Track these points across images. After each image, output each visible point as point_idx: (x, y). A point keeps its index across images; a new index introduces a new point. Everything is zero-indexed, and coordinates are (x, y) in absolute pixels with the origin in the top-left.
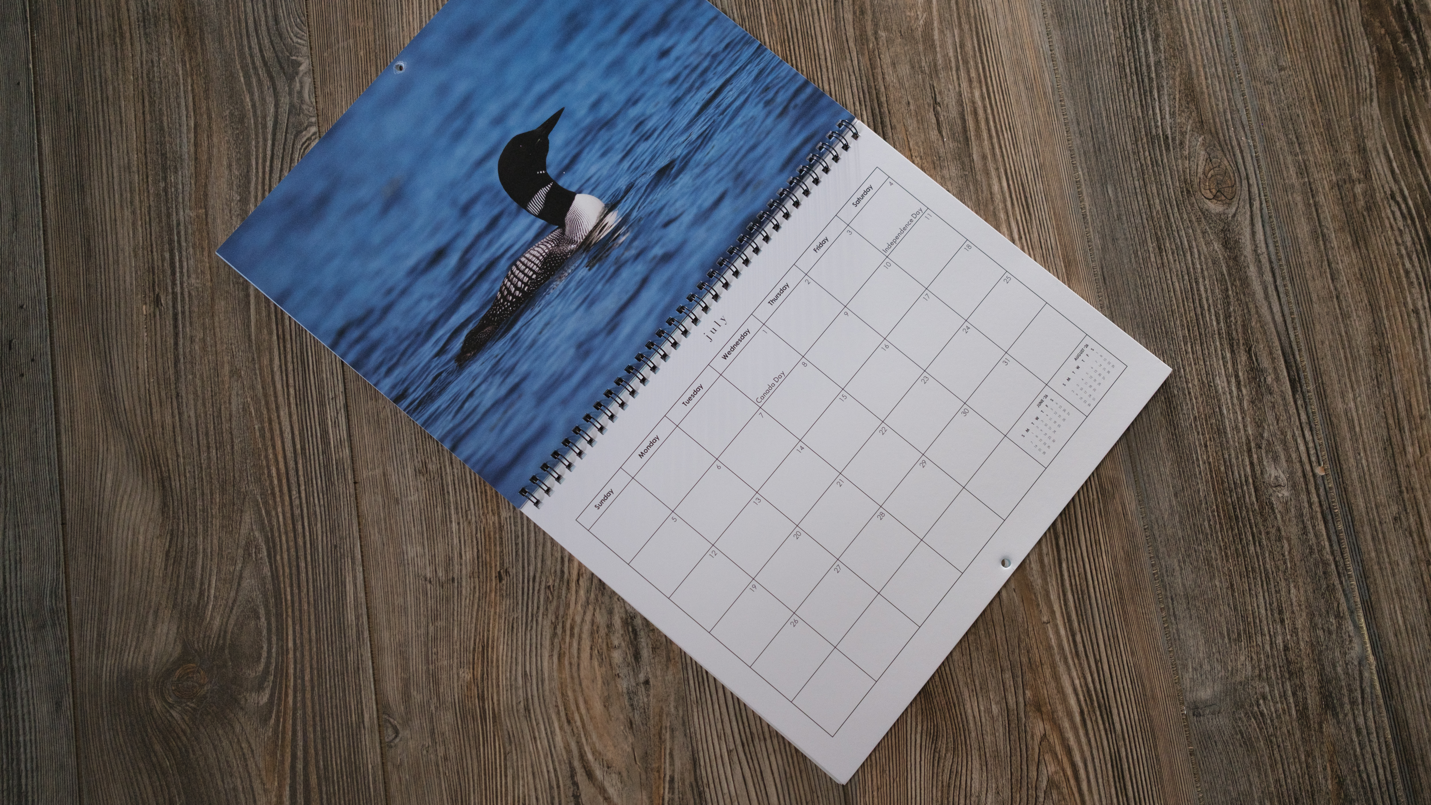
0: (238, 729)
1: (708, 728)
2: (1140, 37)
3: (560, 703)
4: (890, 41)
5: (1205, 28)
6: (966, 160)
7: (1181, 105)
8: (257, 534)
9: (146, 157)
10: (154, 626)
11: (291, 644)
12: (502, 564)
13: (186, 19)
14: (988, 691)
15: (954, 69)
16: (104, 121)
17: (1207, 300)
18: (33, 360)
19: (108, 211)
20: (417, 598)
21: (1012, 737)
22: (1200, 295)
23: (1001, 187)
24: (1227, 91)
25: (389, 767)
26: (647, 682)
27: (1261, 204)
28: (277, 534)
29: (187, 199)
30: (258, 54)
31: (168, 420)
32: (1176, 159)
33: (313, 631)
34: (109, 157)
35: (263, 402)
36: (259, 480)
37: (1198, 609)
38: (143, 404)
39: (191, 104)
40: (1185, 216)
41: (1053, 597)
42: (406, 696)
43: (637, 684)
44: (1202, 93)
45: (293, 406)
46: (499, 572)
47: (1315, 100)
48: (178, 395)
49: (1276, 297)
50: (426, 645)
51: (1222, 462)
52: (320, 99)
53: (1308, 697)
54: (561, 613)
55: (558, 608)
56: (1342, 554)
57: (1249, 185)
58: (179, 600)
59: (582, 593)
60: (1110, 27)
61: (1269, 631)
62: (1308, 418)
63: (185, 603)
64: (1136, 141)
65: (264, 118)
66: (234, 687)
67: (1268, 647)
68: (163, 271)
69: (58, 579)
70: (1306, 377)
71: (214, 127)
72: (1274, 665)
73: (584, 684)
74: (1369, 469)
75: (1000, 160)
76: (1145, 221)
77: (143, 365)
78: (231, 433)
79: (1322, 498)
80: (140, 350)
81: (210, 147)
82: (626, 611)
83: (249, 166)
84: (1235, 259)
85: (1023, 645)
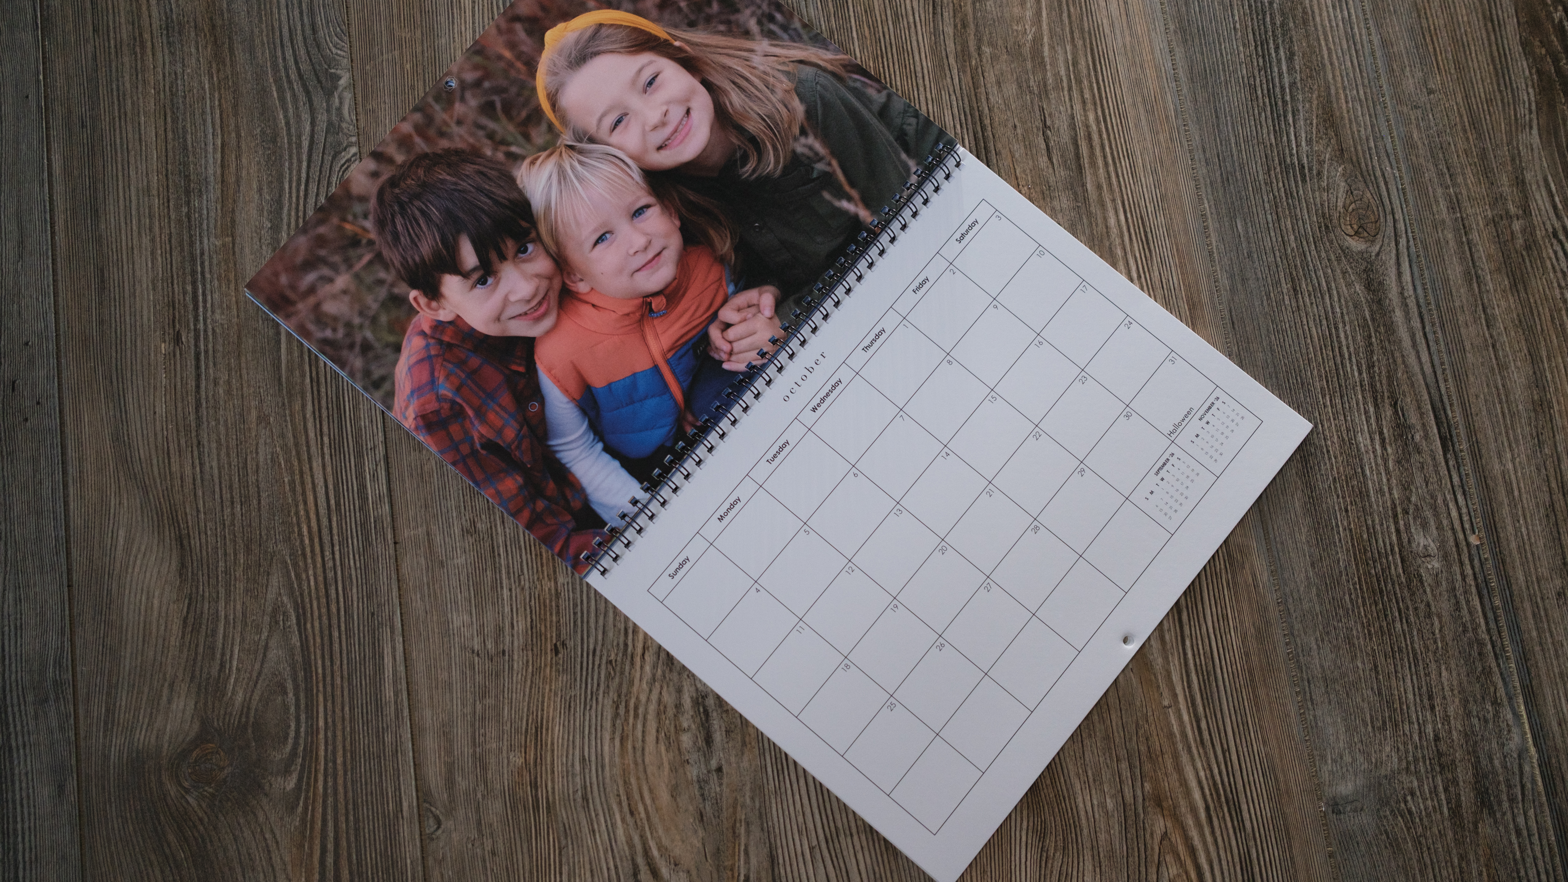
0: (261, 818)
1: (787, 821)
2: (1274, 55)
3: (622, 792)
4: (994, 58)
5: (1345, 47)
6: (1079, 190)
7: (1318, 131)
8: (285, 599)
9: (167, 179)
10: (170, 701)
11: (321, 723)
12: (559, 636)
13: (214, 27)
14: (1101, 783)
15: (1066, 89)
16: (121, 138)
17: (1348, 348)
18: (38, 403)
19: (124, 238)
20: (463, 673)
21: (1129, 835)
22: (1340, 343)
23: (1118, 221)
24: (1370, 116)
25: (430, 862)
26: (719, 770)
27: (1408, 241)
28: (307, 600)
29: (212, 226)
30: (294, 67)
31: (188, 470)
32: (1313, 191)
33: (347, 709)
34: (126, 179)
35: (294, 453)
36: (288, 540)
37: (1337, 693)
38: (160, 452)
39: (218, 121)
40: (1323, 255)
41: (1176, 678)
42: (450, 783)
43: (709, 772)
44: (1342, 118)
45: (327, 457)
46: (555, 645)
47: (1467, 127)
48: (199, 443)
49: (1424, 345)
50: (473, 725)
51: (1364, 528)
52: (362, 117)
53: (1462, 793)
54: (624, 691)
55: (620, 684)
56: (1499, 633)
57: (1395, 221)
58: (197, 673)
59: (648, 668)
60: (1240, 44)
61: (1418, 719)
62: (1461, 480)
63: (204, 676)
64: (1269, 170)
65: (299, 137)
66: (257, 771)
67: (1416, 737)
68: (185, 306)
69: (63, 647)
70: (1458, 435)
71: (243, 146)
72: (1424, 757)
73: (649, 771)
74: (1529, 539)
75: (1117, 190)
76: (1278, 259)
77: (161, 409)
78: (258, 488)
79: (1477, 570)
80: (158, 393)
81: (239, 168)
82: (697, 690)
83: (282, 189)
84: (1379, 302)
85: (1141, 732)
